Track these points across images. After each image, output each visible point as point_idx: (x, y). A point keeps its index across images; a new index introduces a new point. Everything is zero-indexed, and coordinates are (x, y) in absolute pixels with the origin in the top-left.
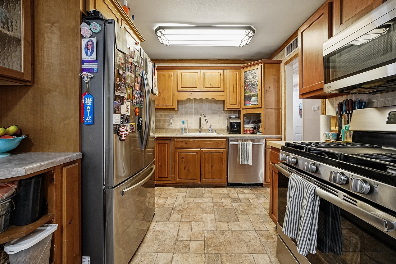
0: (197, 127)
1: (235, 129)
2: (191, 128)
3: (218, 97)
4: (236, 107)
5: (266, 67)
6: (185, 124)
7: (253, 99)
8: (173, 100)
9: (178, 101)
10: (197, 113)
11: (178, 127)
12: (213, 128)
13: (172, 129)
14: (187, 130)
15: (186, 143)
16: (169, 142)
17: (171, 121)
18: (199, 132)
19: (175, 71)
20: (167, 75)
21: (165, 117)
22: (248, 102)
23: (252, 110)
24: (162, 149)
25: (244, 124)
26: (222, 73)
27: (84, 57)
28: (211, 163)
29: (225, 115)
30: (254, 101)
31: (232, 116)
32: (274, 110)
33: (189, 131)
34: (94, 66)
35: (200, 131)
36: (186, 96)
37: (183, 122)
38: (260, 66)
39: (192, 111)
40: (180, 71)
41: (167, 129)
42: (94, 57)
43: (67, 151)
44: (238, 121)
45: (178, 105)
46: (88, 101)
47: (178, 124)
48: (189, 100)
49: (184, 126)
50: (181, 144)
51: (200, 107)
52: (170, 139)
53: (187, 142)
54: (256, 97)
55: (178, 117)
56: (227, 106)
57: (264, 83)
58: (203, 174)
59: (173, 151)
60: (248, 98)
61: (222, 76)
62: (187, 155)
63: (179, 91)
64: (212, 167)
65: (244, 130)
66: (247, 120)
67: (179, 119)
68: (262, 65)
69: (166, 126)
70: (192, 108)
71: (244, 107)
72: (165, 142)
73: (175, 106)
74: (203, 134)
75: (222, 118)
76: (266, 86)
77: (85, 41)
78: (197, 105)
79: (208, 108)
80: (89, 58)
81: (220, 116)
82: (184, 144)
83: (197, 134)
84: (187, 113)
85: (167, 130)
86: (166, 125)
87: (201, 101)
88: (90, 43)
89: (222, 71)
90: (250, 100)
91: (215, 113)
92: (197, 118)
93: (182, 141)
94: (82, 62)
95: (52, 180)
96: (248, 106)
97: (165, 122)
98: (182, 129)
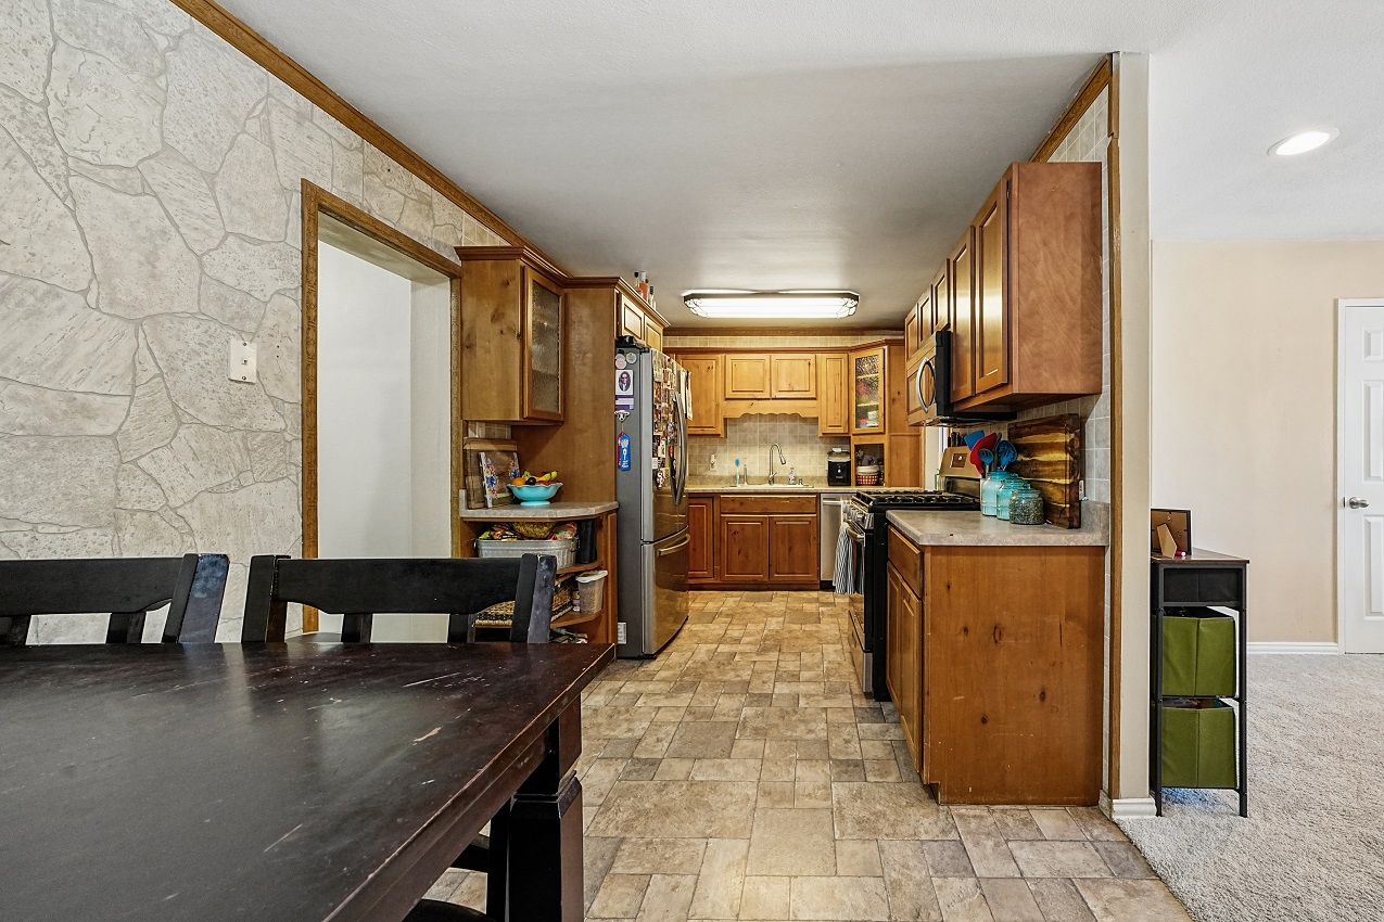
0: (765, 473)
1: (839, 475)
2: (752, 475)
3: (806, 409)
4: (841, 430)
5: (892, 353)
6: (741, 466)
7: (871, 414)
8: (716, 417)
9: (725, 419)
10: (764, 441)
11: (726, 473)
12: (798, 474)
13: (715, 477)
14: (744, 478)
15: (741, 504)
16: (709, 502)
17: (713, 460)
18: (770, 482)
19: (720, 356)
20: (703, 364)
21: (701, 451)
22: (862, 421)
23: (869, 437)
24: (697, 515)
25: (857, 465)
26: (812, 362)
27: (618, 392)
28: (789, 542)
29: (823, 446)
30: (872, 421)
31: (834, 450)
32: (908, 439)
33: (750, 481)
34: (630, 402)
35: (772, 481)
36: (741, 408)
37: (737, 463)
38: (881, 351)
39: (754, 439)
40: (729, 356)
41: (704, 477)
42: (630, 392)
43: (601, 501)
44: (846, 460)
45: (725, 425)
46: (624, 443)
47: (726, 466)
48: (747, 417)
49: (739, 470)
50: (731, 506)
51: (773, 430)
52: (712, 496)
53: (743, 502)
54: (875, 412)
55: (726, 450)
56: (823, 428)
57: (889, 386)
58: (773, 563)
59: (717, 520)
60: (862, 414)
61: (813, 368)
62: (743, 527)
63: (727, 399)
64: (790, 549)
65: (857, 477)
66: (867, 457)
67: (728, 454)
68: (886, 347)
69: (701, 470)
70: (756, 432)
71: (855, 430)
72: (703, 501)
73: (720, 430)
74: (776, 487)
75: (817, 453)
76: (893, 390)
77: (618, 373)
78: (765, 426)
79: (787, 430)
80: (624, 393)
81: (812, 448)
82: (737, 505)
83: (766, 487)
84: (744, 443)
85: (703, 480)
86: (703, 469)
87: (773, 417)
88: (625, 376)
89: (811, 356)
90: (866, 417)
91: (801, 441)
92: (764, 453)
93: (733, 500)
94: (617, 397)
95: (601, 526)
96: (864, 428)
97: (700, 462)
98: (735, 477)
